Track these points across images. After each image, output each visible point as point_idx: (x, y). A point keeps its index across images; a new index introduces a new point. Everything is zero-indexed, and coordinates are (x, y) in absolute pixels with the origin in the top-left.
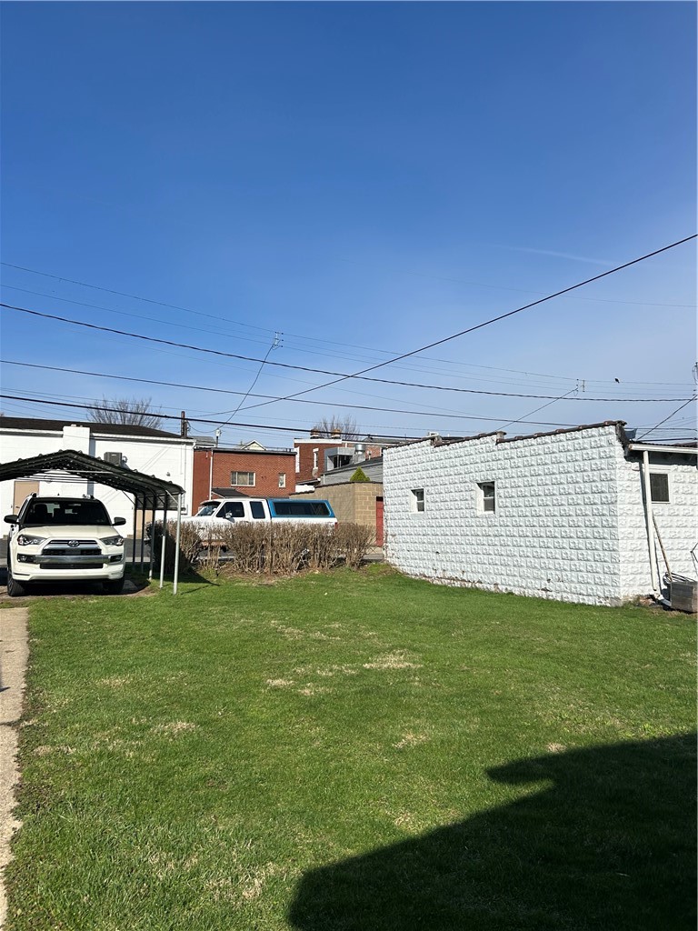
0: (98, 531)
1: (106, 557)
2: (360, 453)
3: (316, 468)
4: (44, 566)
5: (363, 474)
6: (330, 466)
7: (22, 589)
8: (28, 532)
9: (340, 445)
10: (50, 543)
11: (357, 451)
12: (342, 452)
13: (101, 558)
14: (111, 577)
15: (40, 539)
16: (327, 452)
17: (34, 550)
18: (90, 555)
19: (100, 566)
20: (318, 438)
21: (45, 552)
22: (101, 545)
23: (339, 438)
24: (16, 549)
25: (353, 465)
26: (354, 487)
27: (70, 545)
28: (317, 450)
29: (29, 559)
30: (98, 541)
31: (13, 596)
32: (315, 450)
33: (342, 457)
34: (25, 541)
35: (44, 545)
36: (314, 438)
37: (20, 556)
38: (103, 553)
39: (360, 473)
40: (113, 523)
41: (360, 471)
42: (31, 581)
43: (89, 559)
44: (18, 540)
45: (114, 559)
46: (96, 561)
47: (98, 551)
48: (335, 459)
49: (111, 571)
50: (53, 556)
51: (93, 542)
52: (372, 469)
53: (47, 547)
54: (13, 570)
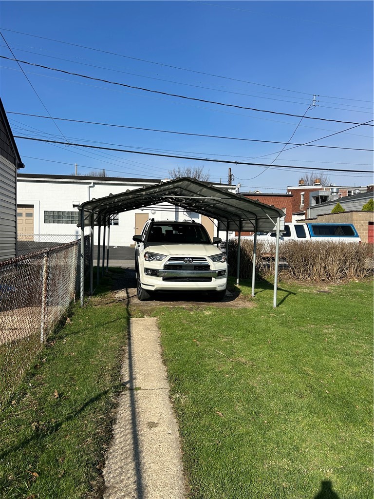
0: (206, 250)
1: (214, 272)
2: (335, 194)
3: (302, 204)
4: (166, 279)
5: (341, 207)
6: (313, 203)
7: (148, 296)
8: (152, 249)
9: (321, 189)
10: (169, 260)
11: (333, 192)
12: (321, 194)
13: (210, 272)
14: (219, 289)
15: (161, 256)
16: (311, 194)
17: (158, 265)
18: (201, 270)
19: (209, 280)
20: (304, 185)
21: (167, 267)
22: (209, 262)
23: (320, 185)
24: (143, 264)
25: (330, 202)
26: (352, 215)
27: (186, 261)
28: (304, 193)
29: (154, 273)
30: (208, 259)
31: (142, 300)
32: (302, 193)
33: (322, 197)
34: (149, 257)
35: (165, 261)
36: (301, 185)
37: (146, 270)
38: (212, 268)
39: (339, 207)
40: (213, 242)
41: (339, 205)
42: (156, 291)
43: (202, 273)
44: (145, 256)
45: (220, 274)
46: (206, 275)
47: (207, 267)
48: (317, 199)
49: (218, 283)
50: (173, 270)
51: (204, 259)
52: (347, 204)
53: (168, 263)
54: (142, 281)
